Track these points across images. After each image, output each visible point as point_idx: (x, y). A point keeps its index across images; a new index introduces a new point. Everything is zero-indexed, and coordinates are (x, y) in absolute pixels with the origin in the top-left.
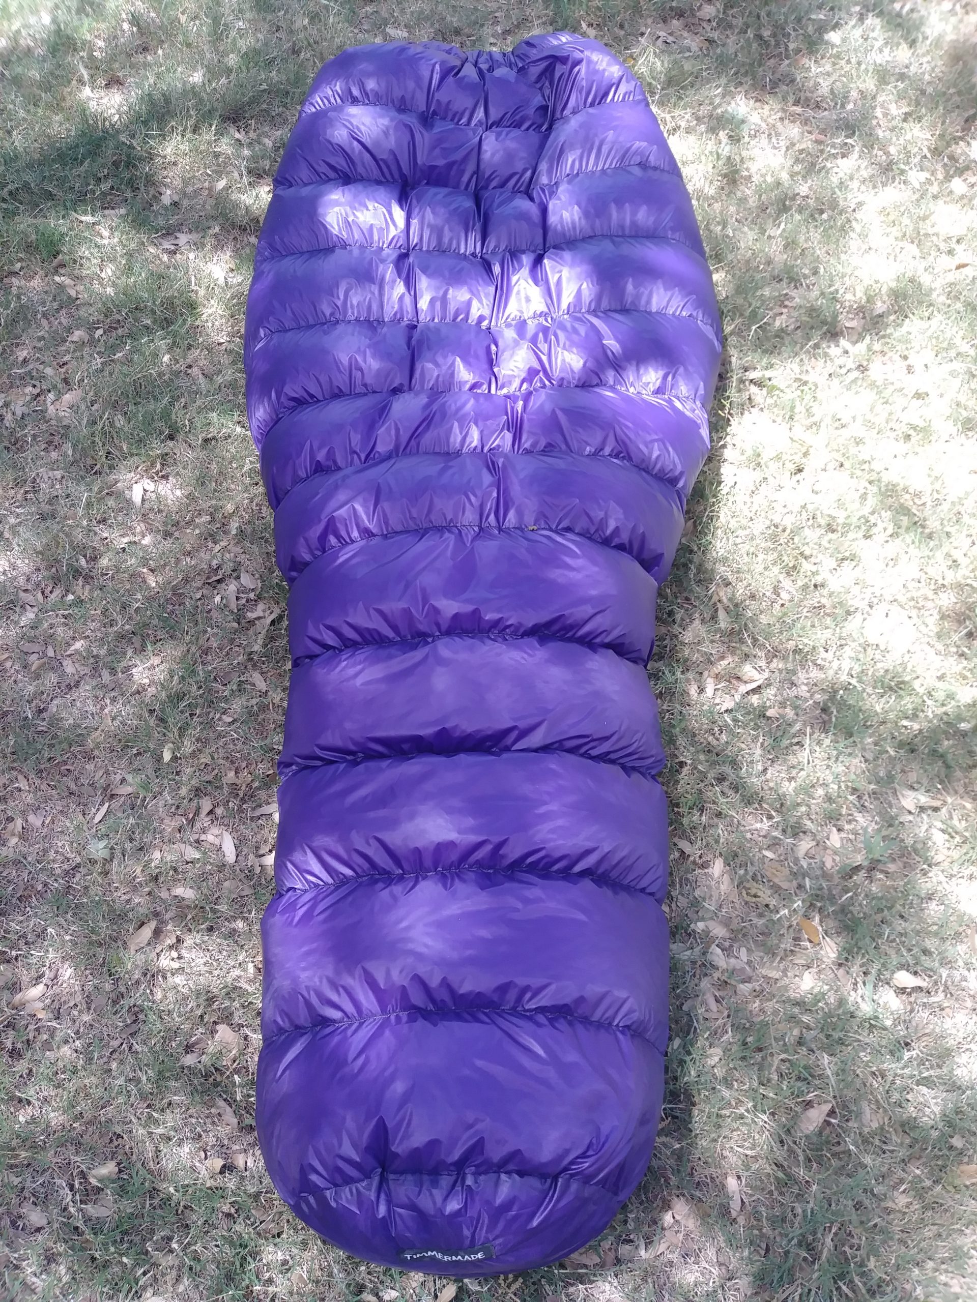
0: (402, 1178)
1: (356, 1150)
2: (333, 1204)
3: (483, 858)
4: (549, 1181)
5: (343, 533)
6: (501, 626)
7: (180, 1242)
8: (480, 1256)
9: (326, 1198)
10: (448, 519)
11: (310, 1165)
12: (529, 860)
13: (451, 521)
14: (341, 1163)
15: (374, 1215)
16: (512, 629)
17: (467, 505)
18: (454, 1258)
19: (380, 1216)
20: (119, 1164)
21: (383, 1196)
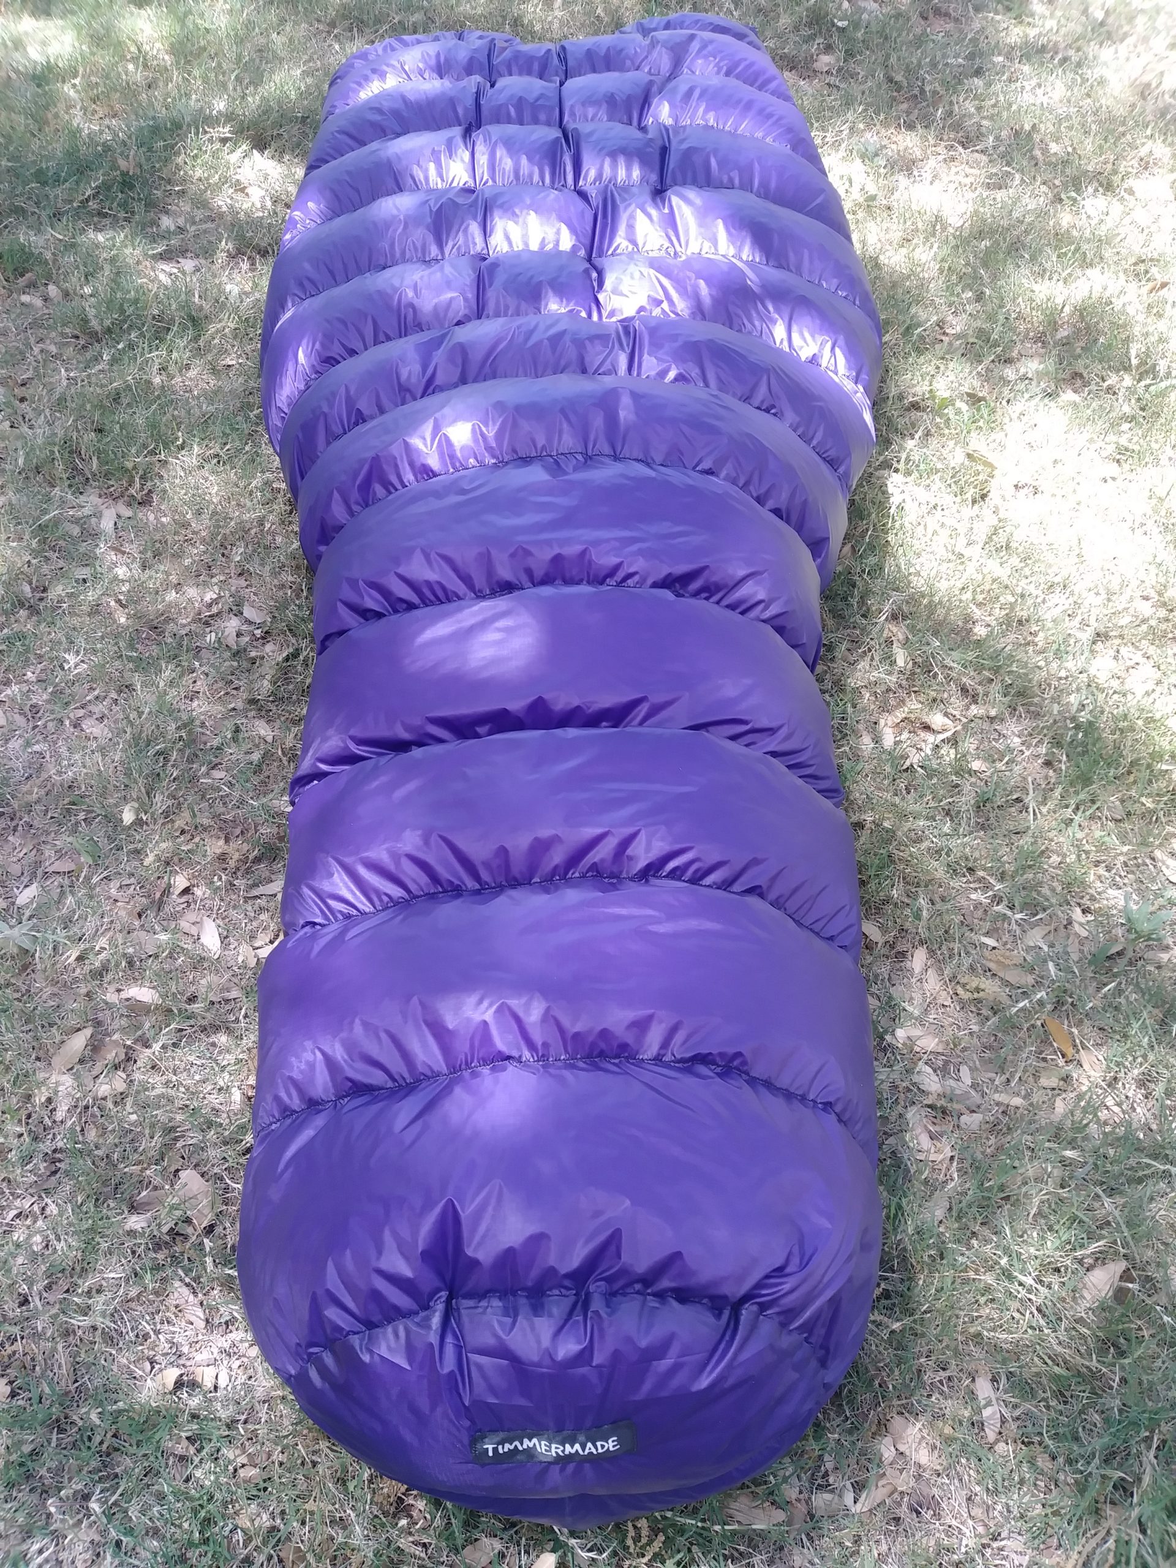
0: (484, 1303)
1: (406, 1258)
2: (366, 1358)
3: (602, 860)
4: (726, 1313)
5: (394, 479)
6: (620, 575)
7: (103, 1502)
8: (611, 1445)
9: (353, 1347)
10: (539, 446)
11: (329, 1293)
12: (672, 865)
13: (544, 448)
14: (381, 1285)
15: (433, 1368)
16: (636, 578)
17: (565, 426)
18: (568, 1449)
19: (446, 1371)
20: (11, 1383)
21: (449, 1339)
